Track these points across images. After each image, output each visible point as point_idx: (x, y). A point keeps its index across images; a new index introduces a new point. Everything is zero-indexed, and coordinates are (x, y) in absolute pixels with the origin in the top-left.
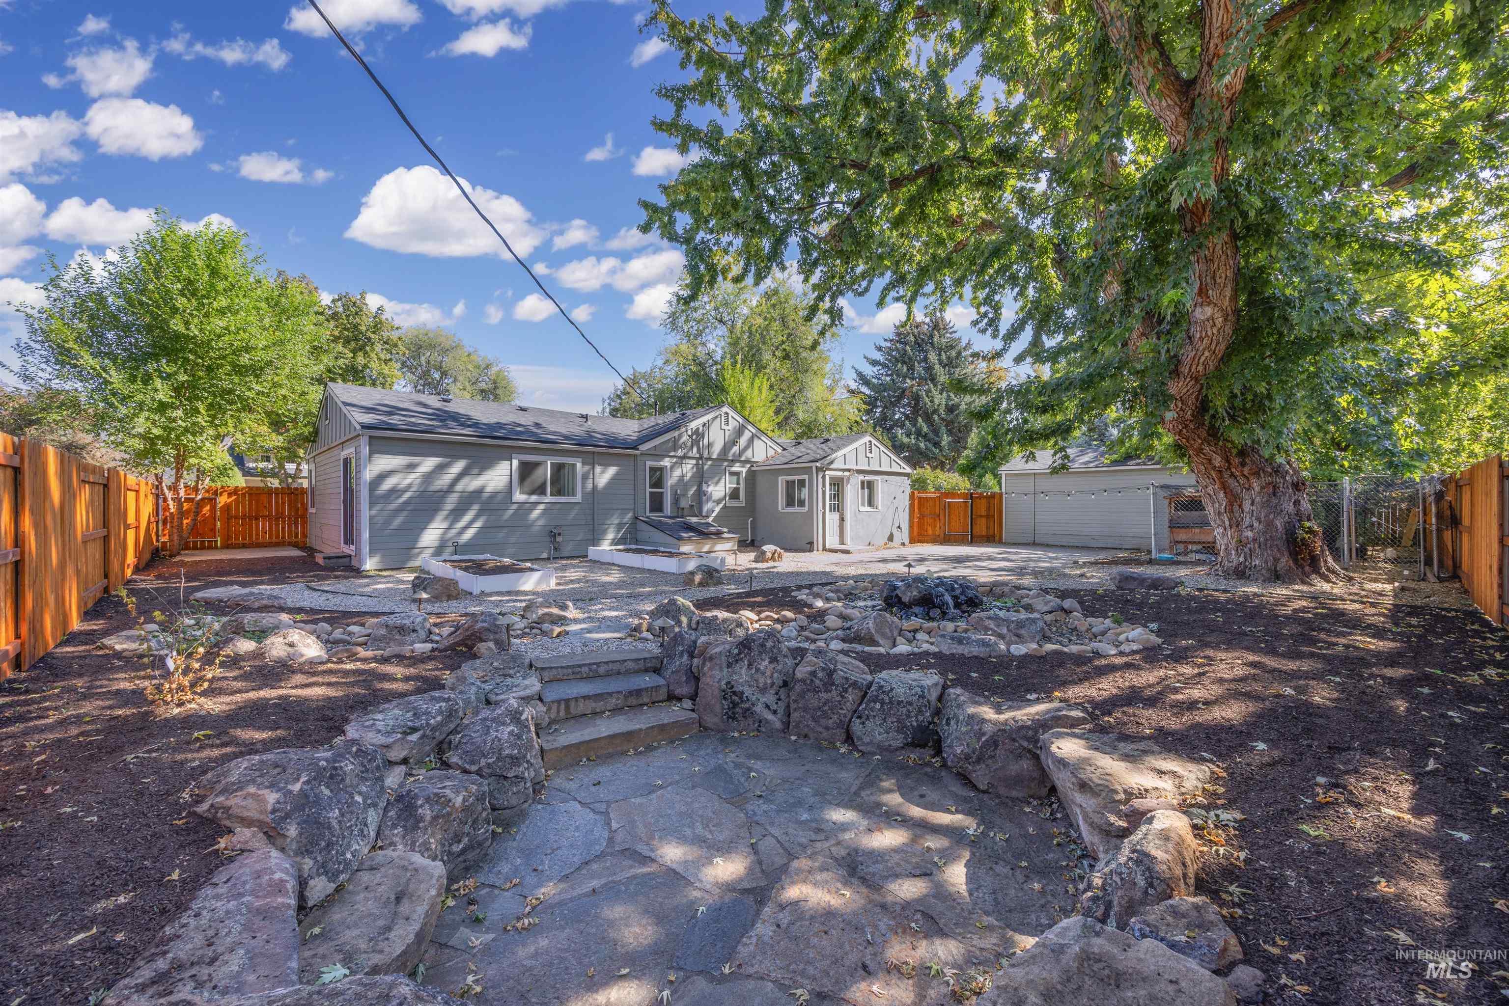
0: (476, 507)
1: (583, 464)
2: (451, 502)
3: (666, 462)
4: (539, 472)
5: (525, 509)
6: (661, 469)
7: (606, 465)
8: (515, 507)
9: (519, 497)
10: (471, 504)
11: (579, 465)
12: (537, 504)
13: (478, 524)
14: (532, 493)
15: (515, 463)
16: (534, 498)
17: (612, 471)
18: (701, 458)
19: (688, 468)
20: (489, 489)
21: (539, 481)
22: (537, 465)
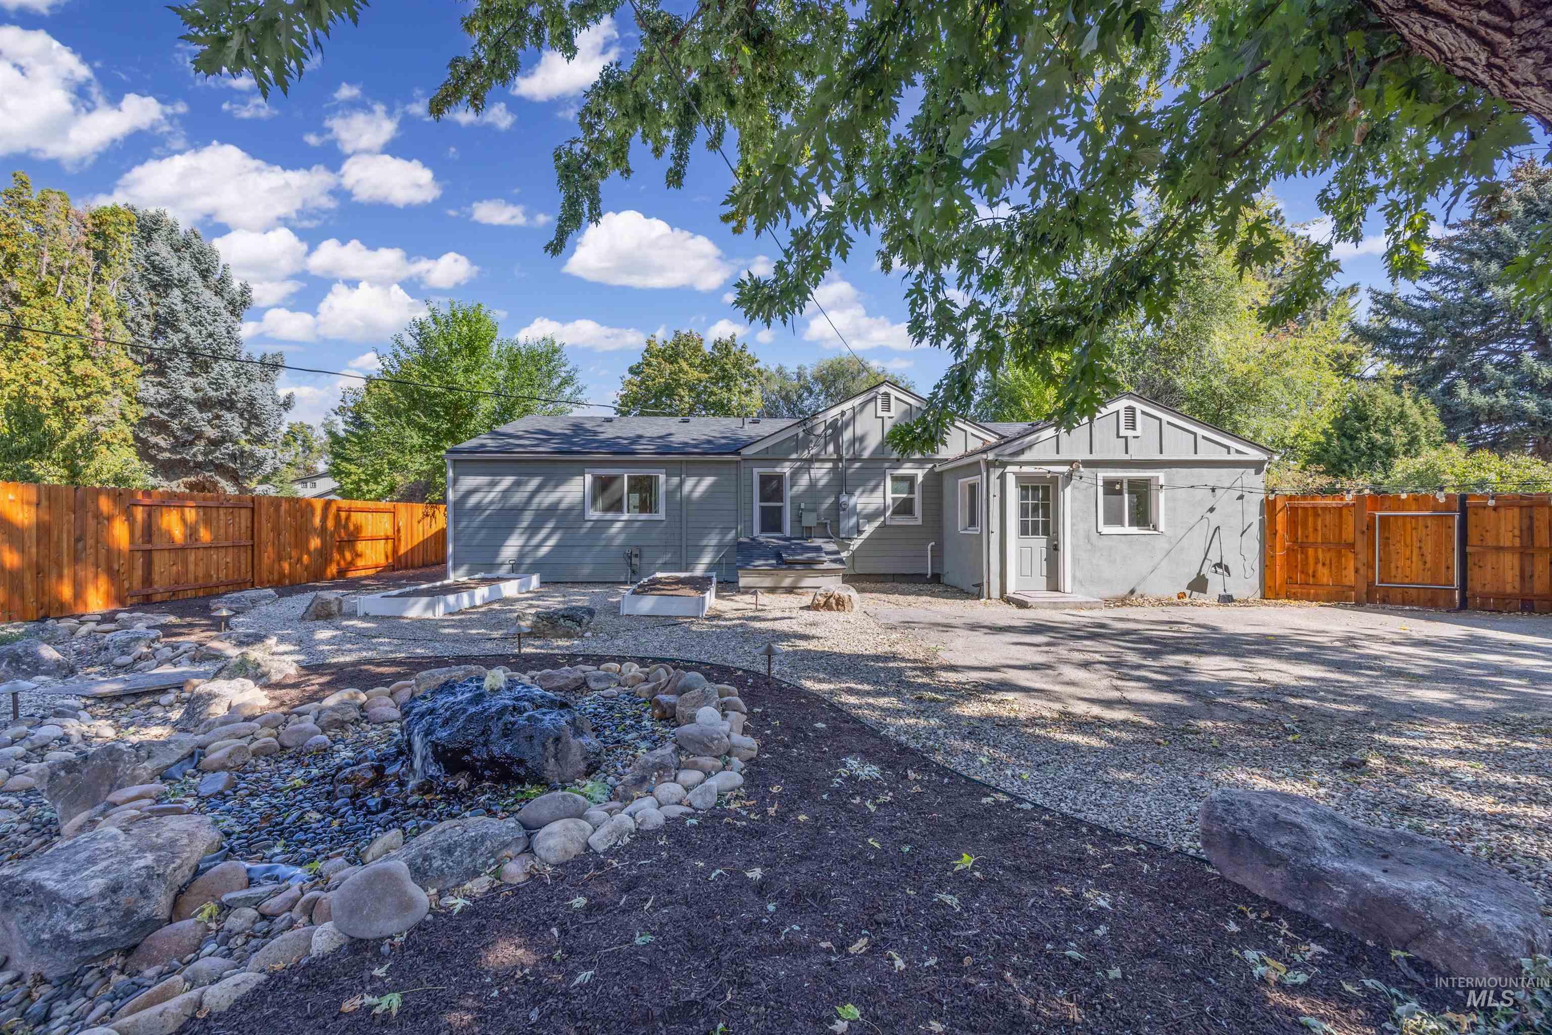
0: (551, 525)
1: (669, 475)
2: (527, 519)
3: (786, 469)
4: (615, 486)
5: (601, 526)
6: (780, 478)
7: (702, 476)
8: (589, 524)
9: (593, 514)
10: (545, 521)
11: (662, 478)
12: (613, 521)
13: (552, 542)
14: (607, 509)
15: (589, 478)
16: (610, 516)
17: (708, 481)
18: (840, 459)
19: (821, 473)
20: (563, 506)
21: (617, 496)
22: (611, 479)
